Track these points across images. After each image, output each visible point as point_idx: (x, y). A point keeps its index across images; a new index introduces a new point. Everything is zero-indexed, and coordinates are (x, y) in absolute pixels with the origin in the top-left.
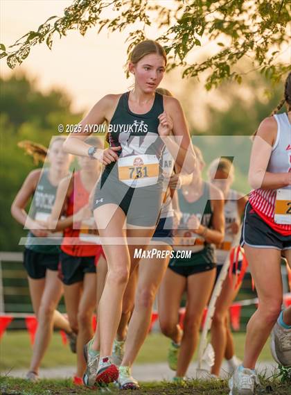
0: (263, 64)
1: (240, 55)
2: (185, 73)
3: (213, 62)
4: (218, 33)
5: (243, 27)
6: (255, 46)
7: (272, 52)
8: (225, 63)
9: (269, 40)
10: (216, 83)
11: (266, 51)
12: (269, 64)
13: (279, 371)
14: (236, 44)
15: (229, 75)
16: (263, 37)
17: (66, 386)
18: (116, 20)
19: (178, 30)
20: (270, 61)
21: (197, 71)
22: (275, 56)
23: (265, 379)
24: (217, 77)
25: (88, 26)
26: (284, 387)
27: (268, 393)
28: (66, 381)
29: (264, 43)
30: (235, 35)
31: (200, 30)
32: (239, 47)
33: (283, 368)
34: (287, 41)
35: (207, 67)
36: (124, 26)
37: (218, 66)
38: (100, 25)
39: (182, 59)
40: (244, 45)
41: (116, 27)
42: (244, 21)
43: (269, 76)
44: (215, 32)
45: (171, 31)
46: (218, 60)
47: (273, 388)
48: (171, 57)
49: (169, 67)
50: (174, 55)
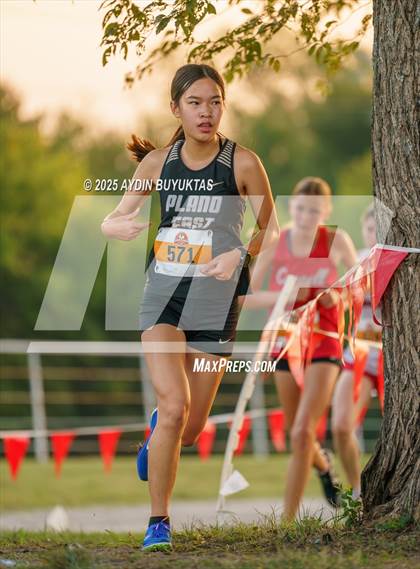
0: (311, 40)
1: (277, 27)
2: (193, 54)
3: (236, 37)
6: (299, 14)
7: (325, 23)
8: (254, 39)
9: (320, 5)
10: (240, 71)
11: (317, 19)
12: (321, 40)
13: (343, 511)
14: (270, 10)
15: (260, 58)
17: (15, 542)
20: (323, 35)
21: (211, 51)
22: (330, 28)
23: (322, 523)
24: (241, 62)
26: (350, 535)
27: (326, 544)
28: (15, 535)
29: (314, 9)
32: (275, 14)
33: (348, 506)
34: (350, 6)
35: (227, 46)
37: (243, 43)
39: (187, 35)
40: (282, 12)
43: (321, 59)
46: (242, 34)
47: (333, 538)
48: (170, 32)
49: (168, 47)
50: (174, 28)
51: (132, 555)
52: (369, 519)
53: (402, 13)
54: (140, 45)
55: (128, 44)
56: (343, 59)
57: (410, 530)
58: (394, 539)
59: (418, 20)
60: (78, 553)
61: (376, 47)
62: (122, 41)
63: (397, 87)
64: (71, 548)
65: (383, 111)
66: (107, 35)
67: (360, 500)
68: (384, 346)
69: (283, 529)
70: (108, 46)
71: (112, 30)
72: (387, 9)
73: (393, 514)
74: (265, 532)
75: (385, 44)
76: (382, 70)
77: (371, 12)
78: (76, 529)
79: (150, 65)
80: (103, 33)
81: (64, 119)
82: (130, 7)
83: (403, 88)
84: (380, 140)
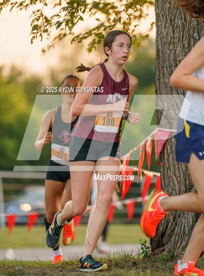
1: (111, 27)
2: (73, 40)
3: (93, 32)
4: (96, 12)
5: (113, 7)
6: (122, 21)
7: (134, 25)
8: (101, 33)
9: (131, 17)
10: (95, 47)
11: (130, 24)
12: (132, 33)
13: (141, 251)
14: (109, 20)
16: (127, 14)
18: (22, 2)
19: (67, 9)
20: (133, 31)
21: (81, 39)
22: (136, 28)
23: (133, 256)
24: (95, 43)
25: (3, 7)
26: (145, 262)
27: (134, 267)
29: (129, 19)
30: (107, 13)
31: (83, 9)
32: (111, 21)
33: (144, 249)
34: (145, 17)
35: (89, 36)
36: (28, 6)
37: (96, 35)
38: (11, 6)
39: (71, 31)
40: (114, 21)
41: (22, 7)
42: (113, 3)
44: (94, 11)
45: (62, 10)
46: (96, 31)
47: (137, 263)
48: (62, 29)
49: (61, 36)
50: (65, 27)
51: (45, 272)
52: (154, 255)
53: (169, 21)
54: (48, 35)
55: (43, 34)
56: (142, 42)
57: (173, 260)
58: (165, 264)
59: (176, 24)
60: (20, 271)
61: (157, 37)
62: (40, 33)
63: (167, 55)
64: (17, 268)
65: (161, 67)
66: (33, 30)
67: (150, 246)
68: (161, 175)
69: (114, 260)
70: (33, 35)
71: (35, 28)
72: (162, 19)
73: (165, 253)
74: (106, 261)
75: (161, 35)
76: (160, 47)
77: (155, 21)
78: (19, 259)
79: (53, 44)
80: (31, 29)
81: (13, 68)
82: (44, 17)
83: (169, 56)
84: (159, 80)
